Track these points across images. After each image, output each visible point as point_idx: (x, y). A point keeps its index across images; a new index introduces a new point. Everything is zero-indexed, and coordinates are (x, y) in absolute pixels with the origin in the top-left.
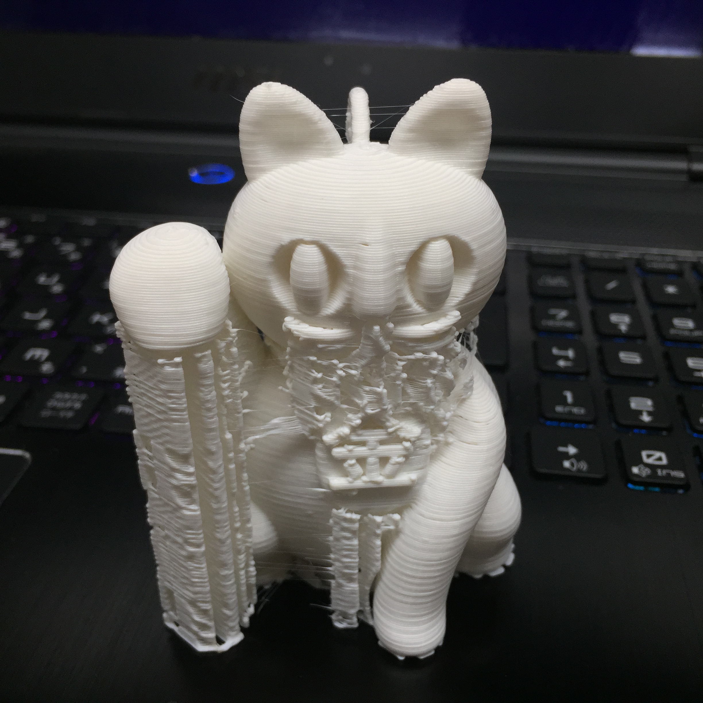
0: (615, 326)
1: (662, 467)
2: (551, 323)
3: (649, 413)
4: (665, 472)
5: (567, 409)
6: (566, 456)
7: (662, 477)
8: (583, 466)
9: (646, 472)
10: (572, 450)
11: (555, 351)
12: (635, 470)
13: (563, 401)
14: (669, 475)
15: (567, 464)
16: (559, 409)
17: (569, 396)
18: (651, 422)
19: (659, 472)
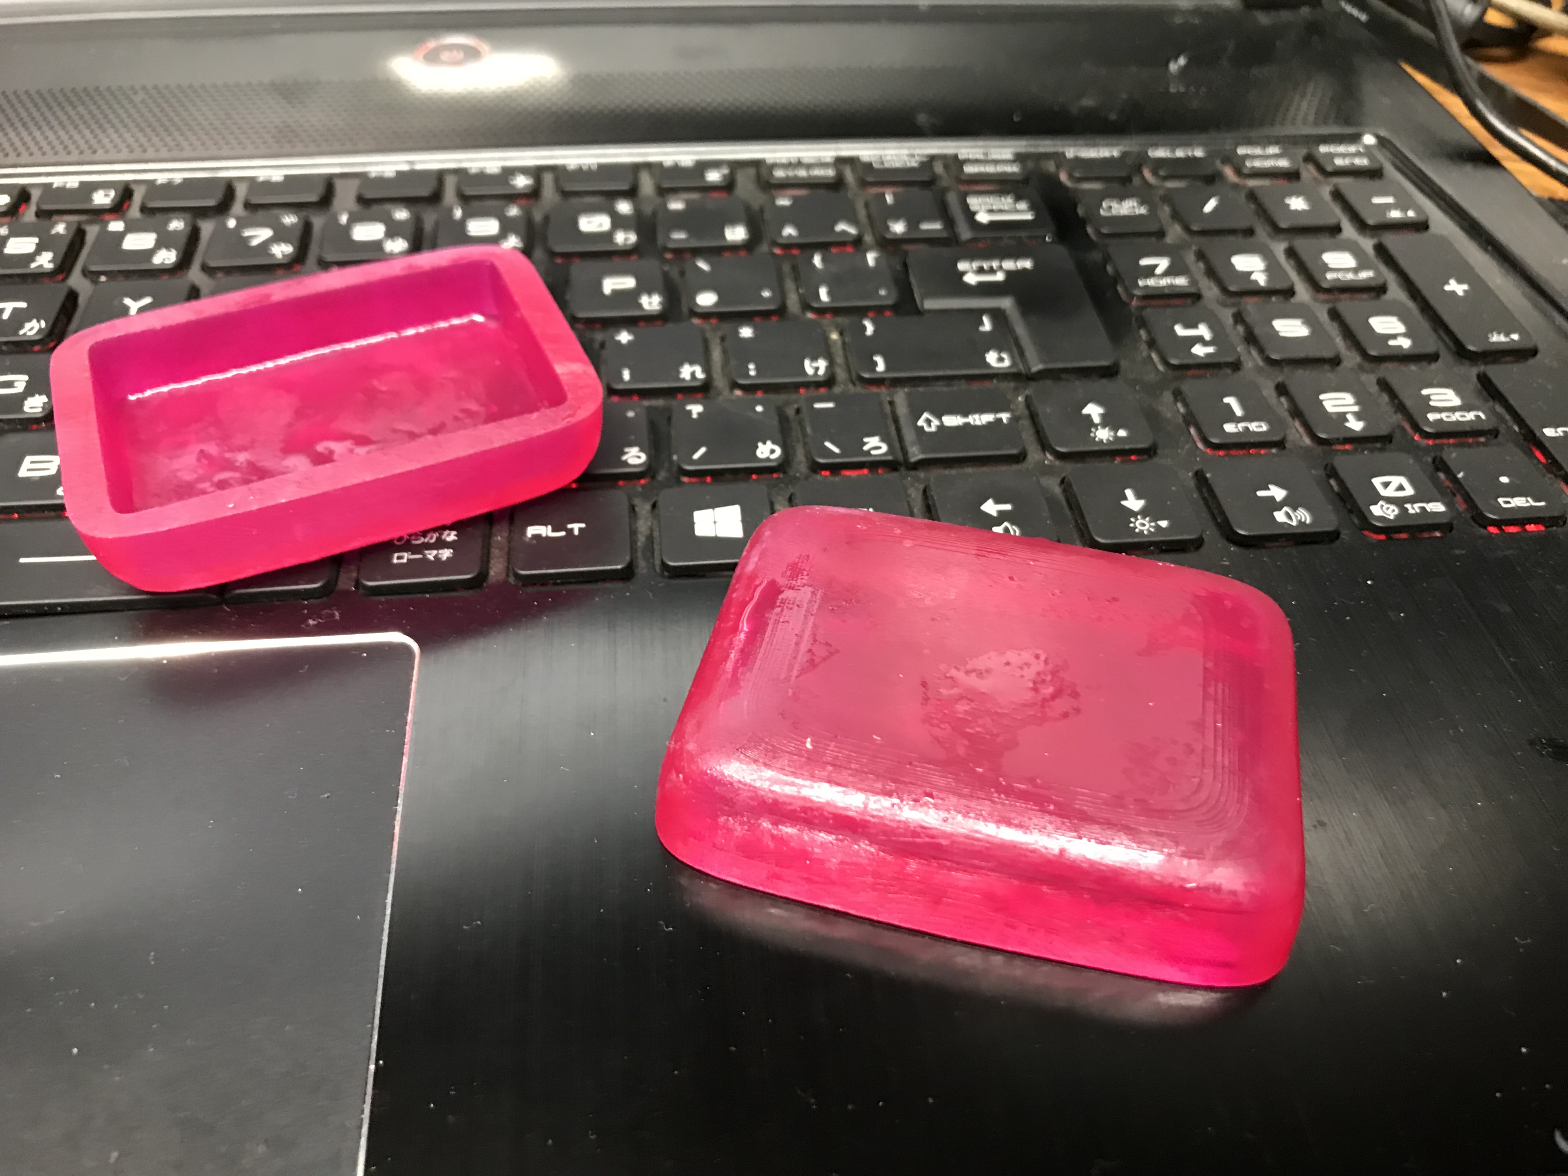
0: (1247, 276)
2: (1151, 282)
4: (1416, 507)
5: (1240, 427)
7: (1417, 516)
8: (1303, 516)
9: (1391, 512)
10: (1278, 493)
11: (1180, 331)
12: (1377, 510)
13: (1230, 414)
14: (1423, 510)
15: (1280, 516)
16: (1229, 428)
17: (1235, 405)
18: (1364, 429)
19: (1409, 508)
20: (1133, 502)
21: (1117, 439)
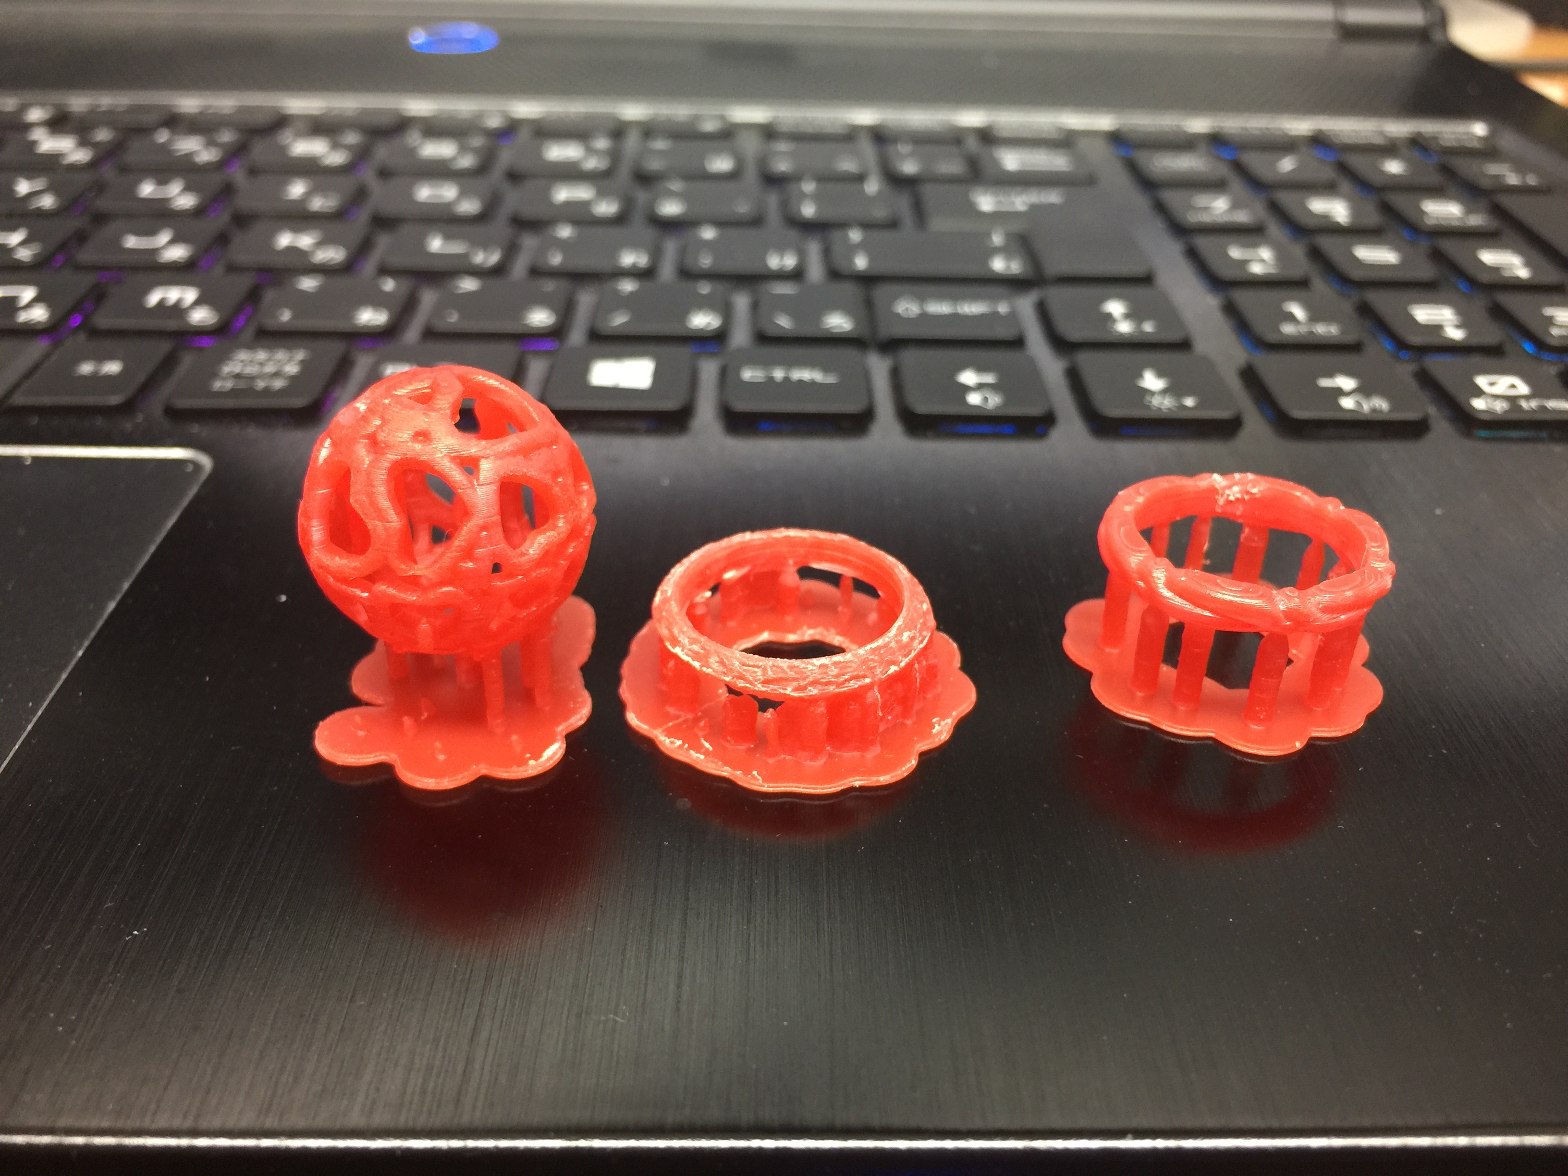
0: (1326, 217)
1: (1526, 398)
2: (1205, 218)
3: (1458, 327)
4: (1534, 404)
5: (1303, 329)
6: (1339, 392)
7: (1533, 411)
8: (1380, 404)
9: (1500, 407)
10: (1346, 383)
11: (1235, 253)
12: (1479, 404)
13: (1291, 318)
14: (1543, 409)
15: (1347, 403)
16: (1288, 329)
17: (1297, 311)
18: (1467, 338)
19: (1524, 404)
20: (1151, 381)
21: (1142, 333)
